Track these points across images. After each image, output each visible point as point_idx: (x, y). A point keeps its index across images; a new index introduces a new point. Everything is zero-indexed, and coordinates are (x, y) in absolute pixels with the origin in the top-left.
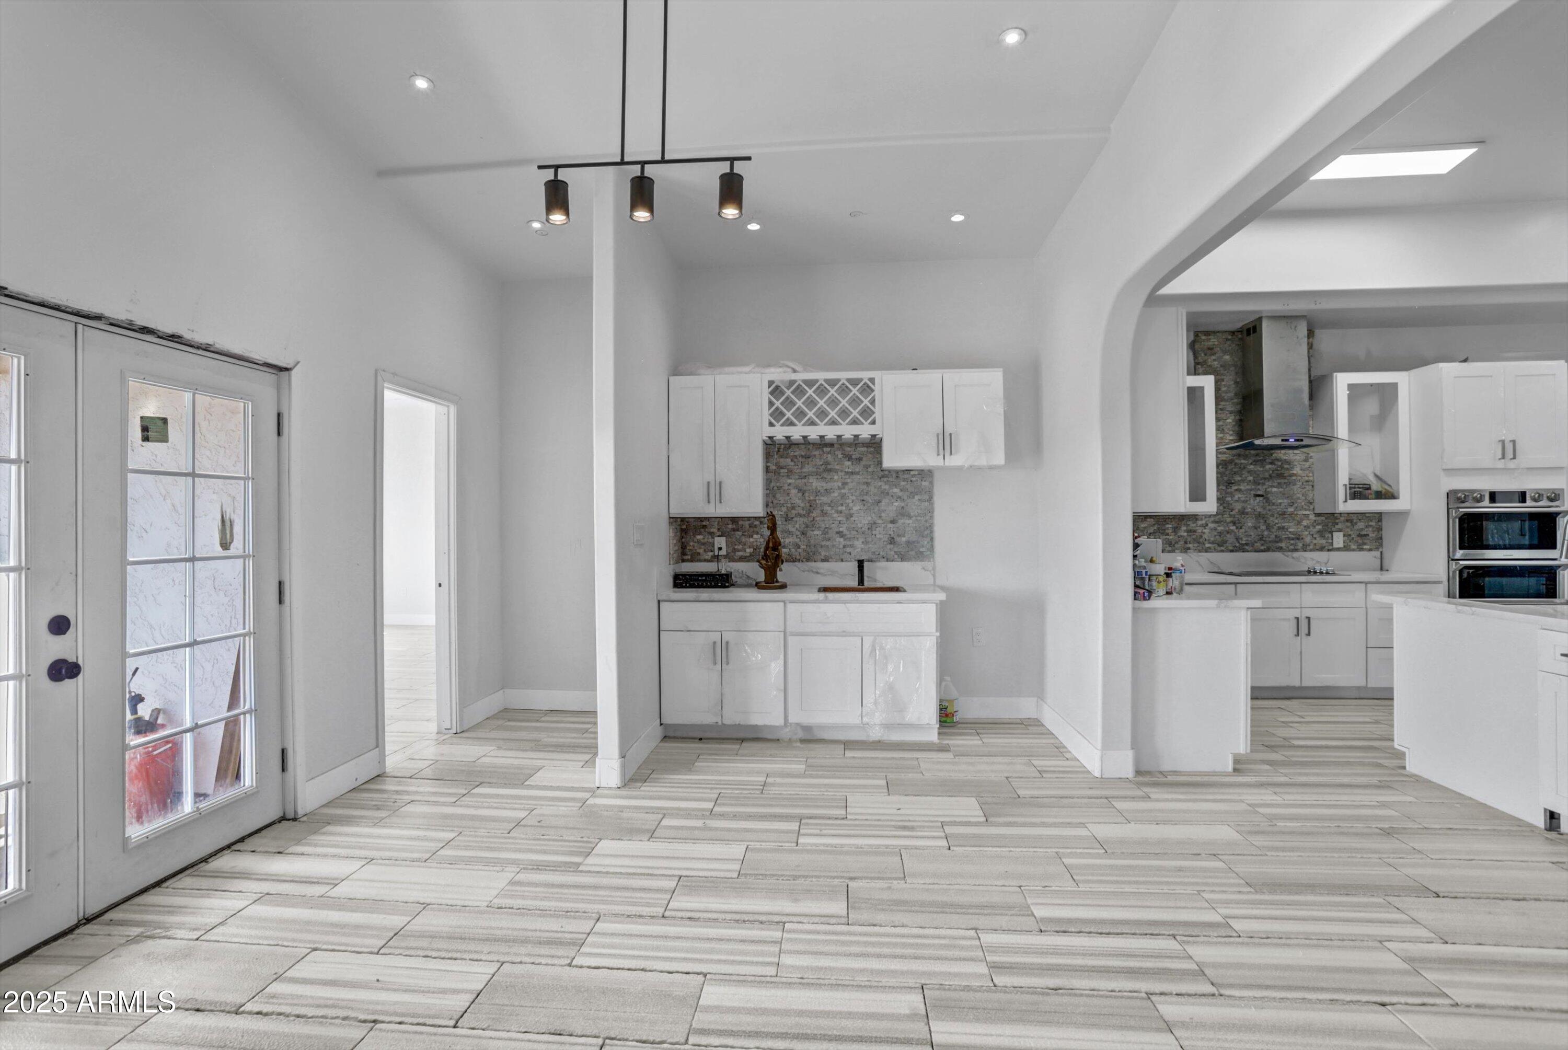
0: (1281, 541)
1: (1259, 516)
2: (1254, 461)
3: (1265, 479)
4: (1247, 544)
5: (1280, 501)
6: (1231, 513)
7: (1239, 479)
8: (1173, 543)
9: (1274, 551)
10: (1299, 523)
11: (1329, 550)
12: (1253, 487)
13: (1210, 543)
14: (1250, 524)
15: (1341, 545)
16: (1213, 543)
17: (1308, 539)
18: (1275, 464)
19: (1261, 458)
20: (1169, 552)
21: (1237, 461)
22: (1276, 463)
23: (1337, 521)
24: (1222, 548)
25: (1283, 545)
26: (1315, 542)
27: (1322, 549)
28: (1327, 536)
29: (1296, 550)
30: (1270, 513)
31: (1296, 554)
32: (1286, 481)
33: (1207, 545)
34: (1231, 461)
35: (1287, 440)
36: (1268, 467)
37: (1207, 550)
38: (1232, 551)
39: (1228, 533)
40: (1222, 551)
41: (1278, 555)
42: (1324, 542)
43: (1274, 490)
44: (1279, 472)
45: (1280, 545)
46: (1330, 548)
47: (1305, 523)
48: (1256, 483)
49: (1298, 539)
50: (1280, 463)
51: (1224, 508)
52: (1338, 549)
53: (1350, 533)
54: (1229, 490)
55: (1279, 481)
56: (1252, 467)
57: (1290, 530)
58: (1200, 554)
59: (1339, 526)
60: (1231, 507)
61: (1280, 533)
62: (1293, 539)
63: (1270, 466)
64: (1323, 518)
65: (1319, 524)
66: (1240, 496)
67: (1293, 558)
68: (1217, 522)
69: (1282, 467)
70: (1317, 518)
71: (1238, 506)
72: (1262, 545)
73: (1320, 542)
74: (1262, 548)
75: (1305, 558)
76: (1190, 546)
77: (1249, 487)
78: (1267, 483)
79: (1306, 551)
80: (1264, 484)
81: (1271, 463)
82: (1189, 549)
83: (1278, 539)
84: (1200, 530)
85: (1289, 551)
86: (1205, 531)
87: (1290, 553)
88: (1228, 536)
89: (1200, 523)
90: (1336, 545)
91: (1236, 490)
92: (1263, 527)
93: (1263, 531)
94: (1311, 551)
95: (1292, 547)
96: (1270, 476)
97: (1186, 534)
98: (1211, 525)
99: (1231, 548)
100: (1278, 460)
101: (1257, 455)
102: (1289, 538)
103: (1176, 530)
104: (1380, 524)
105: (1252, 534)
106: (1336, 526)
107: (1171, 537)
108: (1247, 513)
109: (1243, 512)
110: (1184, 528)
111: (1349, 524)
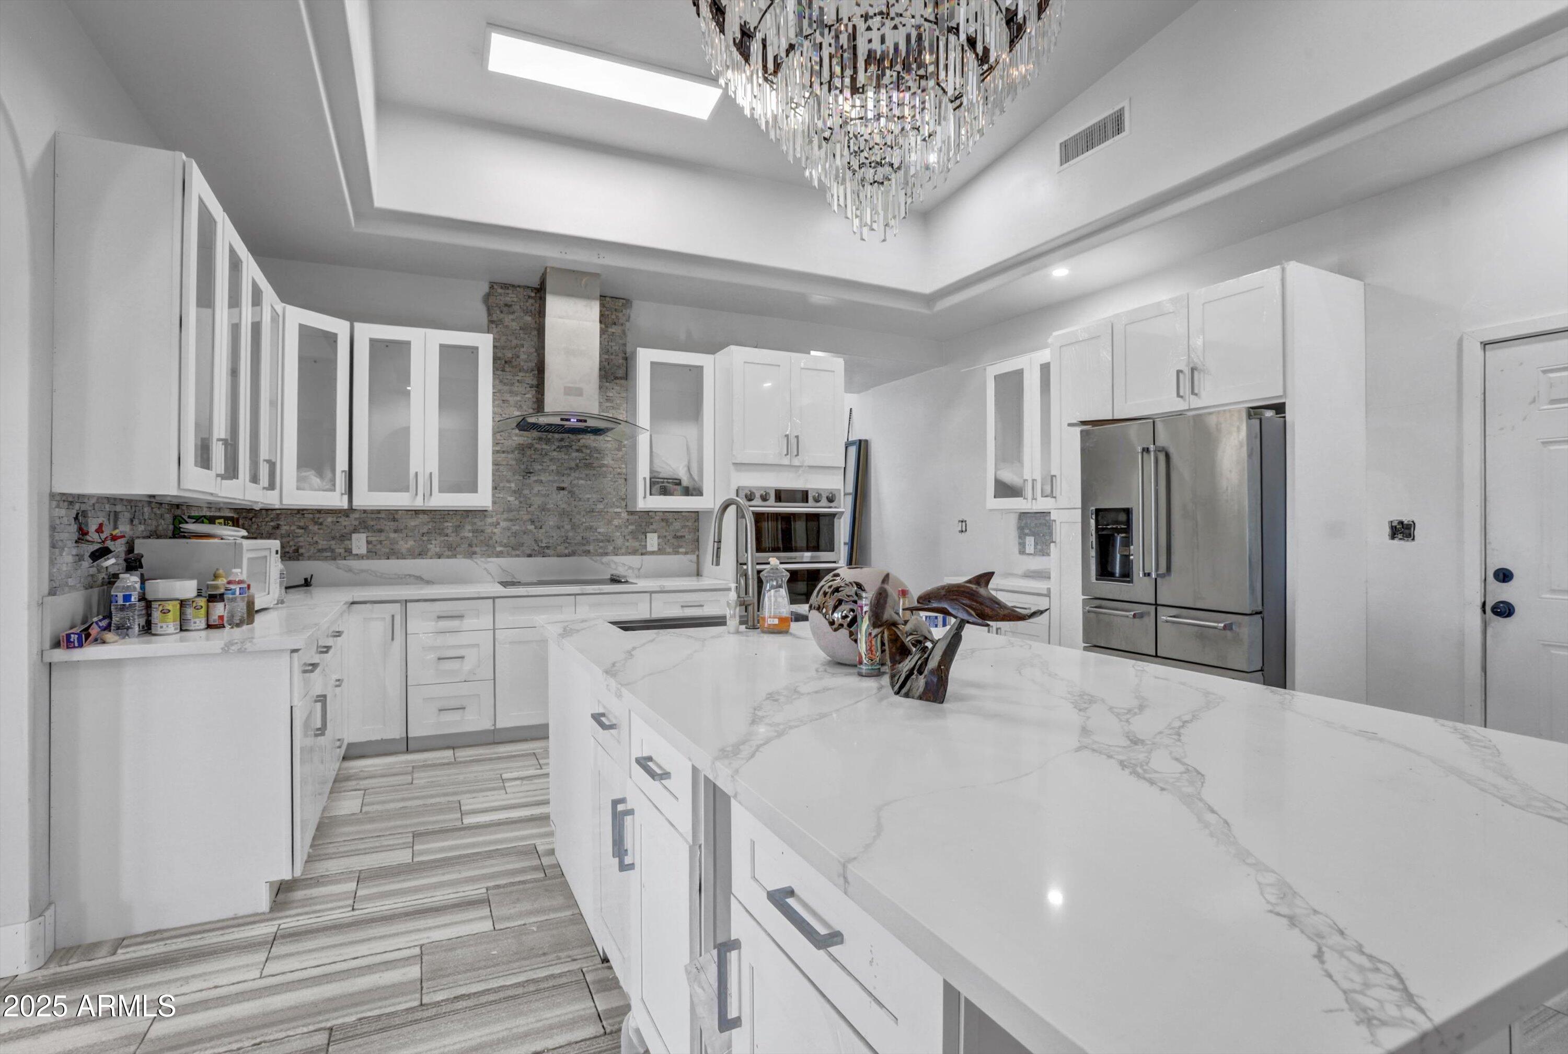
0: (588, 543)
1: (563, 514)
2: (558, 447)
3: (571, 469)
4: (548, 547)
5: (588, 496)
6: (529, 509)
7: (540, 467)
8: (454, 546)
9: (580, 555)
10: (609, 522)
11: (642, 554)
12: (556, 478)
13: (501, 546)
14: (551, 523)
15: (655, 548)
16: (505, 546)
17: (619, 542)
18: (582, 452)
19: (567, 444)
20: (448, 557)
21: (537, 446)
22: (584, 450)
23: (652, 520)
24: (518, 552)
25: (591, 548)
26: (627, 544)
27: (634, 552)
28: (640, 537)
29: (606, 554)
30: (576, 510)
31: (605, 559)
32: (595, 472)
33: (499, 549)
34: (530, 446)
35: (568, 420)
36: (575, 454)
37: (499, 555)
38: (530, 556)
39: (525, 533)
40: (518, 556)
41: (586, 560)
42: (637, 544)
43: (581, 482)
44: (587, 462)
45: (587, 548)
46: (644, 551)
47: (616, 522)
48: (559, 473)
49: (609, 541)
50: (588, 451)
51: (521, 502)
52: (652, 553)
53: (665, 534)
54: (528, 481)
55: (587, 472)
56: (555, 453)
57: (599, 530)
58: (489, 559)
59: (654, 527)
60: (529, 502)
61: (587, 534)
62: (602, 541)
63: (577, 454)
64: (637, 517)
65: (632, 524)
66: (540, 488)
67: (602, 563)
68: (511, 520)
69: (591, 456)
70: (631, 517)
71: (537, 501)
72: (566, 548)
73: (633, 544)
74: (567, 551)
75: (615, 563)
76: (477, 549)
77: (551, 478)
78: (573, 474)
79: (617, 555)
80: (569, 475)
81: (578, 451)
82: (475, 553)
83: (585, 541)
84: (489, 530)
85: (598, 555)
86: (495, 530)
87: (598, 558)
88: (525, 536)
89: (489, 520)
90: (649, 549)
91: (536, 481)
92: (568, 527)
93: (567, 531)
94: (623, 555)
95: (601, 551)
96: (577, 465)
97: (471, 534)
98: (503, 524)
99: (529, 552)
100: (586, 447)
101: (562, 440)
102: (598, 540)
103: (458, 528)
104: (696, 524)
105: (554, 535)
106: (651, 527)
107: (451, 539)
108: (549, 510)
109: (543, 508)
110: (468, 527)
111: (664, 524)
